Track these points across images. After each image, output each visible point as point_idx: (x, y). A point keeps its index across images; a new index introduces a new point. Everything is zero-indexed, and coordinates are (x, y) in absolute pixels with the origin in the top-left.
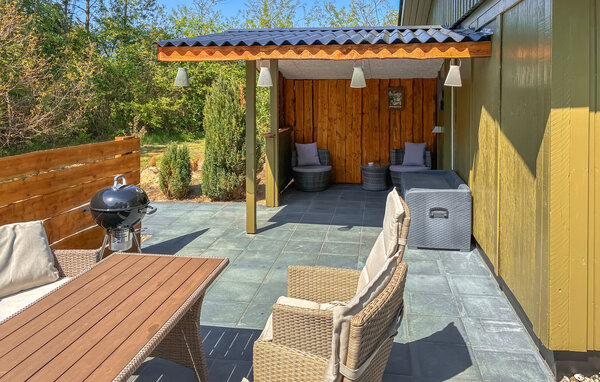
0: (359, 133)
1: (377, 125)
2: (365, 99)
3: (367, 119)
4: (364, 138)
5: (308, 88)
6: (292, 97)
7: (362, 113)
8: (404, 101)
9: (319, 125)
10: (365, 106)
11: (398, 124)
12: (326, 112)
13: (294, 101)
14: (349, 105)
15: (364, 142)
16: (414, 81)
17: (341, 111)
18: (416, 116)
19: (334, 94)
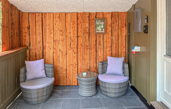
0: (75, 50)
1: (88, 44)
2: (79, 26)
3: (81, 40)
4: (79, 54)
5: (38, 18)
6: (27, 25)
7: (78, 37)
8: (106, 28)
9: (47, 45)
10: (79, 31)
11: (102, 43)
12: (52, 36)
13: (29, 28)
14: (68, 31)
15: (79, 56)
16: (112, 14)
17: (62, 35)
18: (114, 38)
19: (57, 23)
